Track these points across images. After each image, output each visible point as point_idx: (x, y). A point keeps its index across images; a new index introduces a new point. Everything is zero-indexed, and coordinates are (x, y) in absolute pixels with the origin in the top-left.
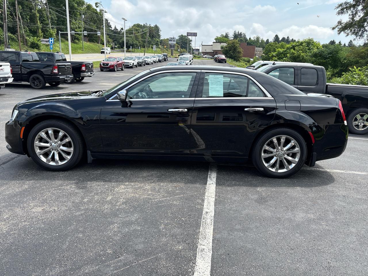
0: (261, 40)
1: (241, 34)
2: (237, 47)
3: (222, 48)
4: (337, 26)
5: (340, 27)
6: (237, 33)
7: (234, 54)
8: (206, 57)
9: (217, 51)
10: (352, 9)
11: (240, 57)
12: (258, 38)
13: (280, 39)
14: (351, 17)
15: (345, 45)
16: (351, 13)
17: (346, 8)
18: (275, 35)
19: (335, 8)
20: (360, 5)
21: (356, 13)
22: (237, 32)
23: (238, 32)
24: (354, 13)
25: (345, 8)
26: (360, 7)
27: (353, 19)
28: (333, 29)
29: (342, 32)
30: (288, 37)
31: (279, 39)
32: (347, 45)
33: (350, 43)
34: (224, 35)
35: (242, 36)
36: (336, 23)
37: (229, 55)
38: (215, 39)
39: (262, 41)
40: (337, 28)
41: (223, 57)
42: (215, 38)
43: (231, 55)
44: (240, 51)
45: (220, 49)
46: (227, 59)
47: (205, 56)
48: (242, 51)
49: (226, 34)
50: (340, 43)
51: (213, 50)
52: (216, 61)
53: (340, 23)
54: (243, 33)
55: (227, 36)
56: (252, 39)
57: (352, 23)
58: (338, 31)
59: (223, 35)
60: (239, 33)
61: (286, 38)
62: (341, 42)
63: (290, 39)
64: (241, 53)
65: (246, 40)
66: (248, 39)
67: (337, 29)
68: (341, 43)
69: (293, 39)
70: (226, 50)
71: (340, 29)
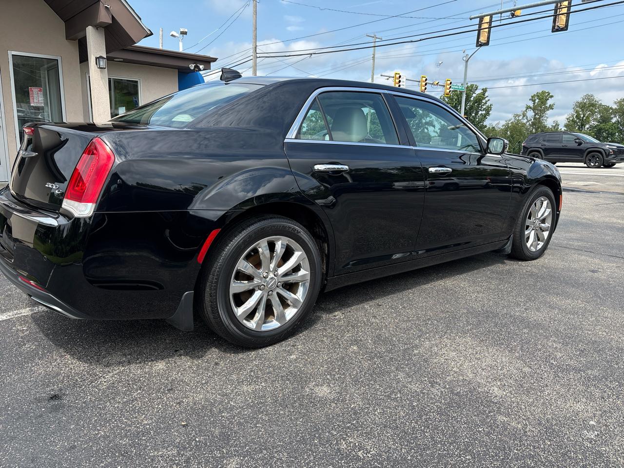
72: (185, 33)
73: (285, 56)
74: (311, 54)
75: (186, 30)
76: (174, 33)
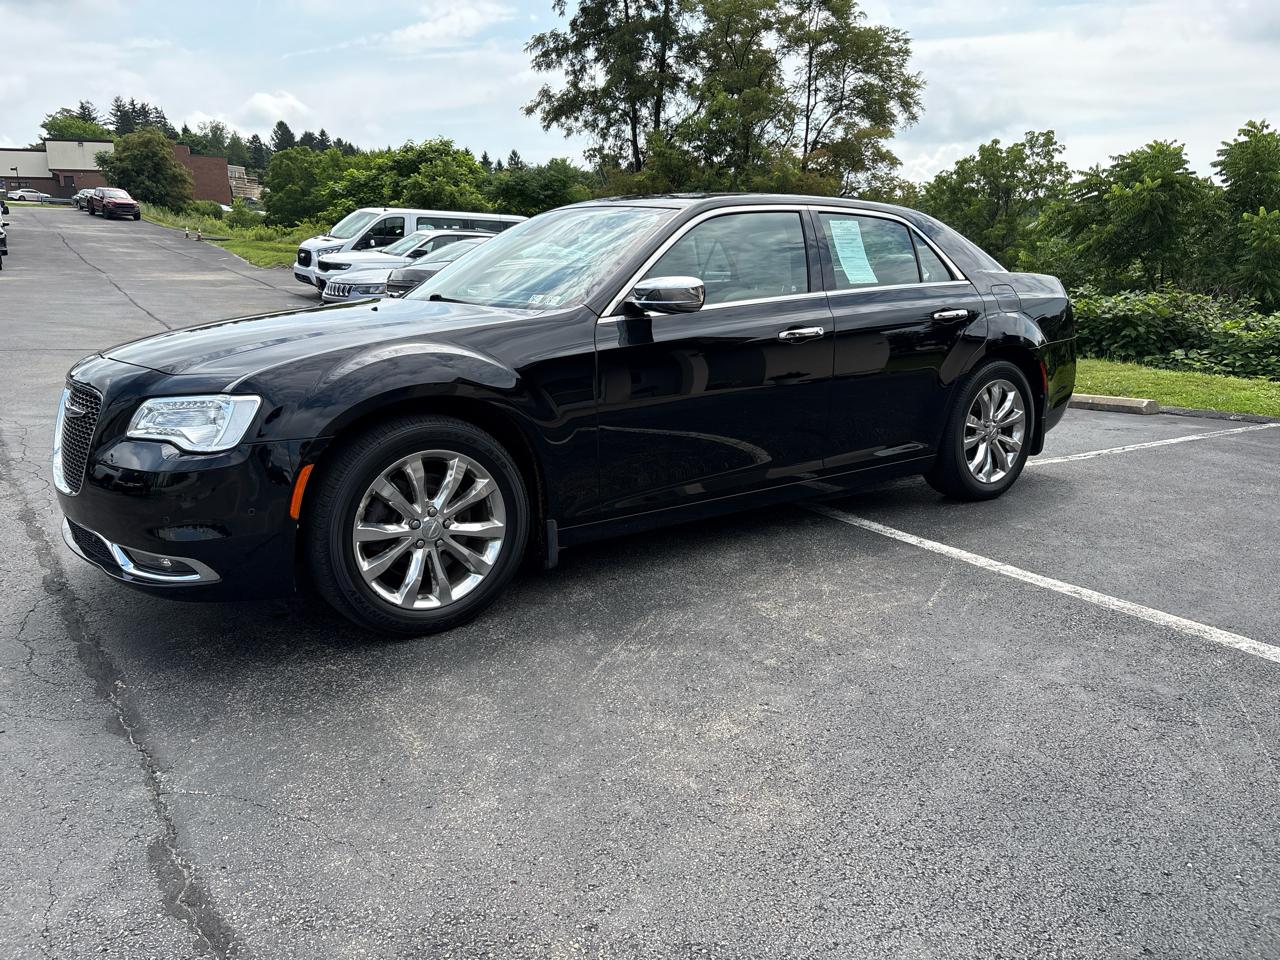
0: (230, 136)
1: (144, 111)
2: (163, 158)
3: (101, 160)
4: (539, 103)
5: (546, 106)
6: (128, 107)
7: (157, 187)
8: (22, 198)
9: (70, 174)
10: (571, 55)
11: (183, 198)
12: (217, 130)
13: (298, 138)
14: (571, 77)
15: (499, 164)
16: (570, 69)
17: (556, 49)
18: (276, 124)
19: (526, 47)
20: (589, 44)
21: (583, 69)
22: (126, 101)
23: (132, 104)
24: (578, 67)
25: (553, 50)
26: (590, 53)
27: (575, 85)
28: (530, 111)
29: (554, 125)
30: (323, 133)
31: (292, 136)
32: (505, 165)
33: (511, 159)
34: (76, 109)
35: (152, 117)
36: (535, 97)
37: (139, 191)
38: (43, 126)
39: (236, 140)
40: (539, 109)
41: (121, 196)
42: (42, 123)
43: (147, 188)
44: (181, 175)
45: (93, 166)
46: (141, 206)
47: (19, 193)
48: (189, 174)
49: (82, 107)
50: (485, 157)
51: (50, 170)
52: (92, 213)
53: (546, 94)
54: (151, 106)
55: (86, 115)
56: (194, 130)
57: (576, 97)
58: (544, 119)
59: (68, 111)
60: (138, 106)
61: (317, 134)
62: (489, 155)
63: (331, 139)
64: (185, 181)
65: (172, 134)
66: (180, 133)
67: (538, 114)
68: (490, 160)
69: (339, 140)
70: (122, 172)
71: (548, 113)
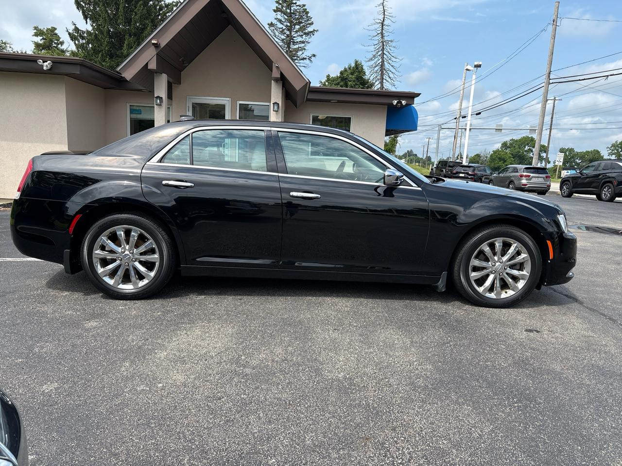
72: (479, 66)
73: (580, 80)
74: (608, 76)
75: (481, 63)
76: (469, 67)
